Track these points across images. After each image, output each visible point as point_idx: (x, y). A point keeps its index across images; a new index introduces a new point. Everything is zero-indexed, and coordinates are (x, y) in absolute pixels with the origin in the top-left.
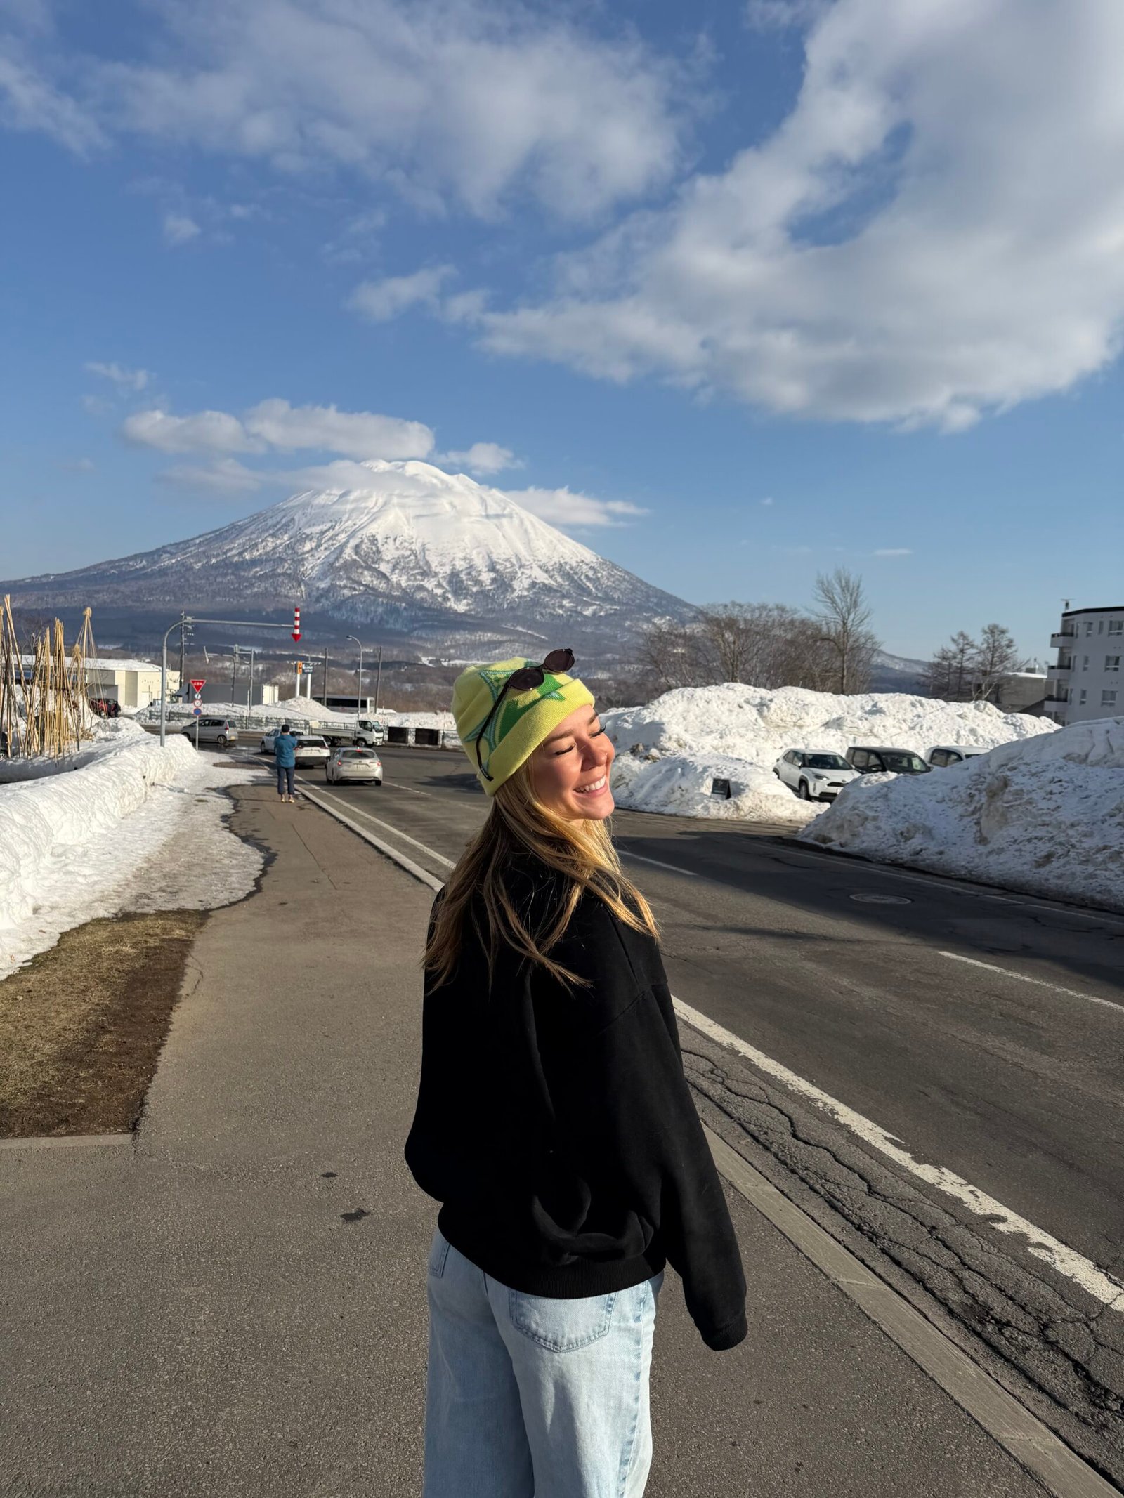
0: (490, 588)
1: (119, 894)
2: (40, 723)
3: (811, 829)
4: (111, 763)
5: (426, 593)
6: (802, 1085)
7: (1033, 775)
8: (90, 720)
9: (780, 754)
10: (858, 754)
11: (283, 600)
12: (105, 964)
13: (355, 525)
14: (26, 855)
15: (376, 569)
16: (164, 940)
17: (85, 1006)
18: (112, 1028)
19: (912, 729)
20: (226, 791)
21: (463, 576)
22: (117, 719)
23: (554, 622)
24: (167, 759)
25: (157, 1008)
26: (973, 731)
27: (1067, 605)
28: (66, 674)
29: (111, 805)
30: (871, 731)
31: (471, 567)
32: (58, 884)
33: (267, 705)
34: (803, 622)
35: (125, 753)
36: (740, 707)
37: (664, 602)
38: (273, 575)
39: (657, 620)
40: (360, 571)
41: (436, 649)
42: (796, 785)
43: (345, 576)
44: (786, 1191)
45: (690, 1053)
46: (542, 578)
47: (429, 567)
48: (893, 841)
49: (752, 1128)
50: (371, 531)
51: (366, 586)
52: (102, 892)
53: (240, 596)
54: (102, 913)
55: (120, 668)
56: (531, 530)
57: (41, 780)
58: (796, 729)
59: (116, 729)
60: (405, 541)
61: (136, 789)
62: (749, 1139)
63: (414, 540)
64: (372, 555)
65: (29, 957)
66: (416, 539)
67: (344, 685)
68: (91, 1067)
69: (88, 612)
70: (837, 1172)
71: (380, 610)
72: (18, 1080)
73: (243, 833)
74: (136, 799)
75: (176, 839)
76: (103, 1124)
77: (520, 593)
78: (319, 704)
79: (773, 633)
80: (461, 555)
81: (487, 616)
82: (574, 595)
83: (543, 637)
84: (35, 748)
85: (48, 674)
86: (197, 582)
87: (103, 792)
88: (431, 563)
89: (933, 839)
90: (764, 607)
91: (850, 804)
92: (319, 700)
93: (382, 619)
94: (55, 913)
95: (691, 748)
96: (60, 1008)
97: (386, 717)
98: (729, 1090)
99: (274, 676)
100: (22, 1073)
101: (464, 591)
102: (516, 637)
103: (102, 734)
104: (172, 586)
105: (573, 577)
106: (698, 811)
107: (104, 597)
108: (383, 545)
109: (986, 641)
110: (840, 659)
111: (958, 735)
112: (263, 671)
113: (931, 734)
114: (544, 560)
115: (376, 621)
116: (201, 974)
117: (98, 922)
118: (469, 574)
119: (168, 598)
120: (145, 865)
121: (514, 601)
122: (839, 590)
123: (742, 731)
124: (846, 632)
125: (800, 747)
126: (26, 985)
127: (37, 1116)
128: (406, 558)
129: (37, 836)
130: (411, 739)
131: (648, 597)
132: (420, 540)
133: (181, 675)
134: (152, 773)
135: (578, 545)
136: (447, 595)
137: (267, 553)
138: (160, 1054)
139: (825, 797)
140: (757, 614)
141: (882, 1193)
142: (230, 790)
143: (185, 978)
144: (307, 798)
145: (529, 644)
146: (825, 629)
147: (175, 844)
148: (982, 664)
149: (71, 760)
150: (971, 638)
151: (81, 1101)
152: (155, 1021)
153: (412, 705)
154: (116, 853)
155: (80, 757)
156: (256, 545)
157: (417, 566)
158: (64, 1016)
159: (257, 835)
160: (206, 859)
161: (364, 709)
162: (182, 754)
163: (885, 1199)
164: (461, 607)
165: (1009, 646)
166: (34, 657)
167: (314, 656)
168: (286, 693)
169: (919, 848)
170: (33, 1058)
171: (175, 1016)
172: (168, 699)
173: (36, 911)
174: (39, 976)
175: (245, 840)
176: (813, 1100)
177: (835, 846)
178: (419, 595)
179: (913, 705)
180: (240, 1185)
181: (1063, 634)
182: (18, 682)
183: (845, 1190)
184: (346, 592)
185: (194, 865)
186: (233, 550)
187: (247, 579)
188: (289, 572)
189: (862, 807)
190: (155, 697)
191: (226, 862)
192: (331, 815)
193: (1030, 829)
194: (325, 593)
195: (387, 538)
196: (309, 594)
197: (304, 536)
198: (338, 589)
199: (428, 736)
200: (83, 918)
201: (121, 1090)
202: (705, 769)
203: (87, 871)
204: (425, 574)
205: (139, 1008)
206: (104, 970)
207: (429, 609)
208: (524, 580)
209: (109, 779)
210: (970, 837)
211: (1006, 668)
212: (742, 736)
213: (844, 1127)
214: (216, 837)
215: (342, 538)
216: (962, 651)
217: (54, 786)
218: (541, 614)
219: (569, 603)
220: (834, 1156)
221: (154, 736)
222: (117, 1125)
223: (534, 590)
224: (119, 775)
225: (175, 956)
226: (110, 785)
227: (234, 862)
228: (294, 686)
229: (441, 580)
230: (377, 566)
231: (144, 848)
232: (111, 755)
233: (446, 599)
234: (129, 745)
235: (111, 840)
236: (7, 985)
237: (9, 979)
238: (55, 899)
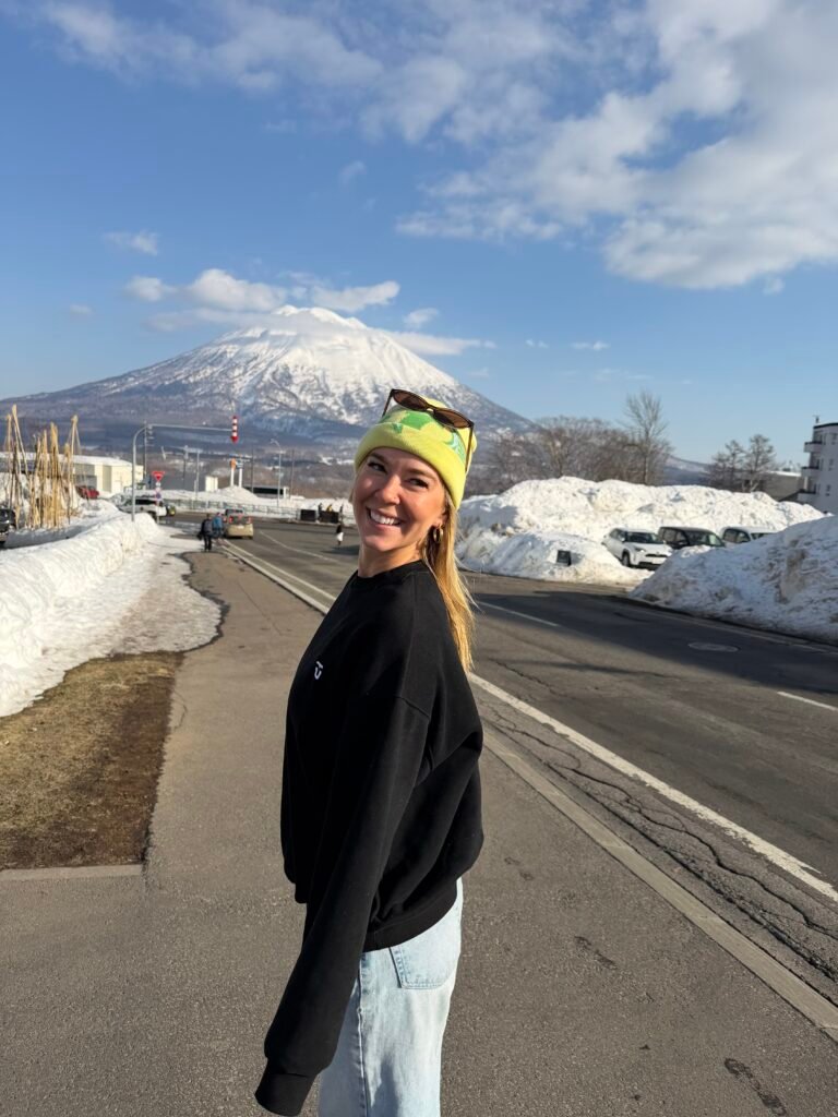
0: (373, 405)
1: (110, 638)
2: (40, 503)
3: (640, 590)
4: (97, 534)
5: (325, 409)
6: (709, 814)
7: (826, 549)
8: (77, 501)
9: (608, 531)
10: (668, 532)
11: (221, 412)
12: (104, 699)
13: (272, 356)
14: (36, 606)
15: (288, 391)
16: (150, 678)
17: (90, 737)
18: (115, 758)
19: (706, 513)
20: (183, 556)
21: (354, 396)
22: (98, 501)
24: (137, 531)
25: (151, 739)
26: (753, 516)
27: (817, 420)
28: (60, 467)
29: (98, 566)
30: (675, 514)
31: (360, 389)
32: (61, 630)
33: (210, 492)
34: (614, 432)
35: (107, 527)
36: (574, 495)
37: (505, 417)
38: (210, 395)
39: (500, 431)
40: (276, 391)
41: (333, 451)
42: (620, 556)
43: (265, 396)
44: (731, 922)
45: (603, 783)
47: (328, 389)
48: (709, 600)
49: (680, 856)
50: (285, 361)
51: (281, 403)
52: (96, 636)
53: (186, 410)
54: (98, 654)
55: (98, 463)
56: (405, 362)
57: (44, 546)
58: (617, 513)
59: (97, 508)
60: (310, 369)
61: (116, 555)
62: (680, 868)
63: (317, 368)
64: (285, 379)
65: (41, 692)
66: (319, 368)
67: (266, 478)
68: (100, 795)
69: (75, 419)
70: (770, 902)
71: (291, 421)
72: (37, 808)
73: (200, 589)
74: (116, 562)
75: (151, 593)
76: (114, 854)
78: (248, 491)
79: (590, 441)
80: (352, 380)
84: (37, 522)
85: (46, 466)
86: (154, 399)
87: (92, 556)
88: (330, 386)
89: (742, 598)
90: (585, 420)
91: (673, 570)
92: (248, 488)
93: (293, 428)
94: (60, 654)
95: (538, 527)
96: (69, 739)
97: (298, 502)
98: (648, 819)
99: (214, 470)
100: (40, 801)
101: (355, 408)
103: (86, 512)
104: (136, 402)
106: (545, 575)
107: (85, 410)
108: (293, 372)
109: (753, 447)
110: (643, 460)
111: (742, 518)
112: (204, 467)
113: (721, 517)
114: (415, 385)
115: (288, 430)
116: (185, 708)
117: (95, 661)
118: (358, 394)
119: (132, 411)
120: (129, 614)
122: (643, 407)
123: (576, 514)
124: (648, 439)
125: (621, 526)
126: (39, 717)
127: (56, 845)
128: (311, 382)
129: (44, 590)
131: (493, 413)
132: (321, 369)
133: (145, 469)
134: (127, 542)
135: (441, 373)
136: (341, 410)
137: (206, 378)
138: (158, 784)
139: (642, 566)
140: (579, 425)
141: (821, 925)
142: (187, 556)
143: (172, 711)
144: (245, 563)
146: (630, 437)
147: (151, 597)
148: (749, 465)
149: (65, 531)
150: (741, 445)
151: (93, 830)
152: (150, 751)
153: (316, 493)
154: (105, 604)
155: (71, 529)
156: (198, 372)
157: (319, 388)
158: (73, 747)
159: (212, 590)
160: (175, 610)
161: (282, 496)
162: (148, 528)
163: (825, 931)
164: (352, 419)
165: (769, 451)
166: (35, 453)
167: (244, 455)
168: (224, 483)
169: (731, 606)
170: (49, 786)
171: (167, 747)
172: (135, 487)
173: (44, 652)
174: (50, 709)
175: (204, 594)
176: (724, 829)
177: (661, 603)
178: (321, 411)
179: (707, 494)
180: (245, 919)
181: (814, 442)
182: (23, 472)
183: (785, 921)
184: (266, 408)
185: (167, 614)
186: (181, 375)
187: (192, 398)
188: (223, 392)
189: (683, 573)
190: (125, 484)
191: (192, 612)
192: (265, 575)
193: (824, 592)
194: (250, 409)
195: (296, 367)
196: (238, 409)
197: (234, 365)
198: (260, 405)
199: (332, 516)
200: (83, 658)
201: (128, 819)
202: (551, 543)
203: (84, 619)
204: (325, 394)
205: (136, 739)
206: (103, 704)
207: (328, 421)
209: (97, 545)
210: (771, 597)
211: (767, 468)
212: (576, 518)
213: (759, 856)
214: (180, 592)
215: (263, 366)
216: (734, 455)
217: (55, 550)
220: (762, 885)
221: (126, 514)
222: (127, 855)
224: (104, 543)
225: (162, 692)
226: (97, 550)
227: (198, 612)
228: (229, 478)
229: (337, 399)
230: (289, 388)
231: (126, 601)
232: (96, 528)
233: (341, 414)
234: (109, 520)
235: (100, 593)
236: (23, 718)
237: (26, 711)
238: (59, 642)
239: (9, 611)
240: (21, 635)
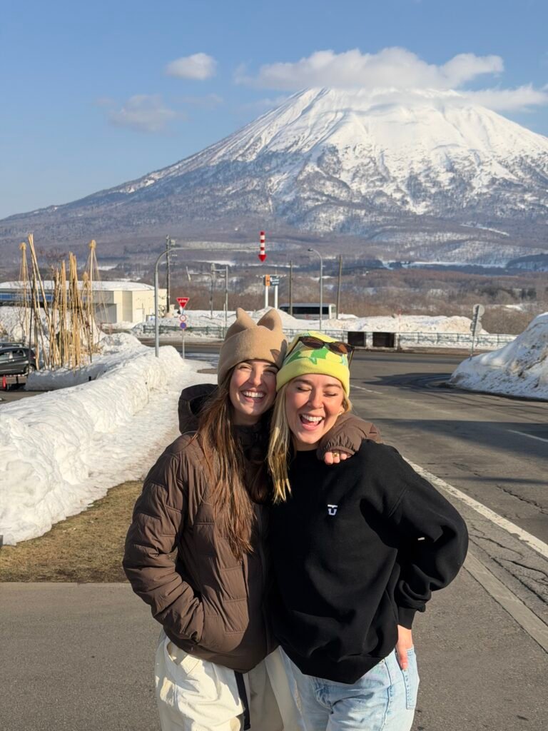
0: (448, 188)
1: (140, 466)
2: (60, 340)
4: (122, 372)
5: (385, 198)
11: (253, 215)
13: (316, 138)
14: (83, 437)
15: (337, 179)
21: (422, 179)
23: (515, 217)
24: (162, 367)
28: (79, 296)
29: (126, 405)
31: (429, 168)
32: (101, 459)
35: (132, 364)
40: (322, 182)
41: (396, 252)
43: (308, 189)
46: (502, 173)
47: (388, 173)
50: (332, 143)
51: (328, 196)
52: (129, 464)
53: (215, 215)
54: (132, 478)
55: (117, 288)
56: (489, 126)
59: (119, 343)
60: (364, 149)
61: (142, 393)
63: (373, 148)
64: (333, 166)
65: (92, 502)
66: (375, 147)
67: (310, 292)
69: (93, 244)
72: (101, 559)
74: (142, 401)
77: (479, 190)
78: (285, 313)
80: (420, 158)
81: (446, 217)
82: (537, 188)
83: (504, 233)
84: (57, 362)
85: (65, 298)
86: (178, 204)
87: (120, 395)
88: (389, 168)
92: (286, 309)
93: (344, 226)
94: (102, 476)
96: (117, 527)
97: (346, 322)
99: (247, 287)
100: (102, 556)
101: (423, 194)
102: (476, 236)
103: (107, 348)
104: (156, 209)
105: (535, 170)
108: (343, 155)
112: (237, 283)
114: (504, 156)
115: (338, 229)
117: (130, 483)
118: (427, 176)
119: (153, 221)
120: (155, 447)
121: (474, 199)
126: (93, 516)
128: (365, 165)
130: (369, 342)
132: (379, 148)
133: (168, 292)
134: (151, 380)
135: (540, 137)
136: (405, 198)
145: (489, 241)
149: (86, 371)
153: (373, 308)
154: (134, 439)
155: (92, 368)
157: (377, 172)
158: (120, 531)
161: (325, 315)
162: (172, 363)
164: (420, 209)
166: (53, 282)
167: (282, 266)
170: (107, 550)
172: (158, 315)
173: (90, 475)
174: (100, 512)
178: (378, 201)
182: (42, 305)
184: (310, 203)
187: (221, 199)
188: (257, 188)
190: (147, 313)
194: (291, 206)
195: (347, 148)
196: (276, 208)
197: (270, 154)
198: (303, 201)
199: (385, 339)
200: (120, 480)
203: (118, 451)
204: (384, 179)
207: (389, 213)
208: (483, 177)
209: (123, 385)
217: (89, 390)
218: (502, 210)
219: (531, 196)
221: (149, 348)
223: (494, 186)
224: (130, 382)
226: (124, 389)
228: (264, 296)
229: (400, 185)
230: (338, 176)
231: (153, 436)
232: (121, 366)
233: (405, 203)
234: (132, 357)
235: (130, 430)
236: (82, 516)
237: (82, 513)
238: (101, 468)
239: (65, 439)
240: (74, 459)
